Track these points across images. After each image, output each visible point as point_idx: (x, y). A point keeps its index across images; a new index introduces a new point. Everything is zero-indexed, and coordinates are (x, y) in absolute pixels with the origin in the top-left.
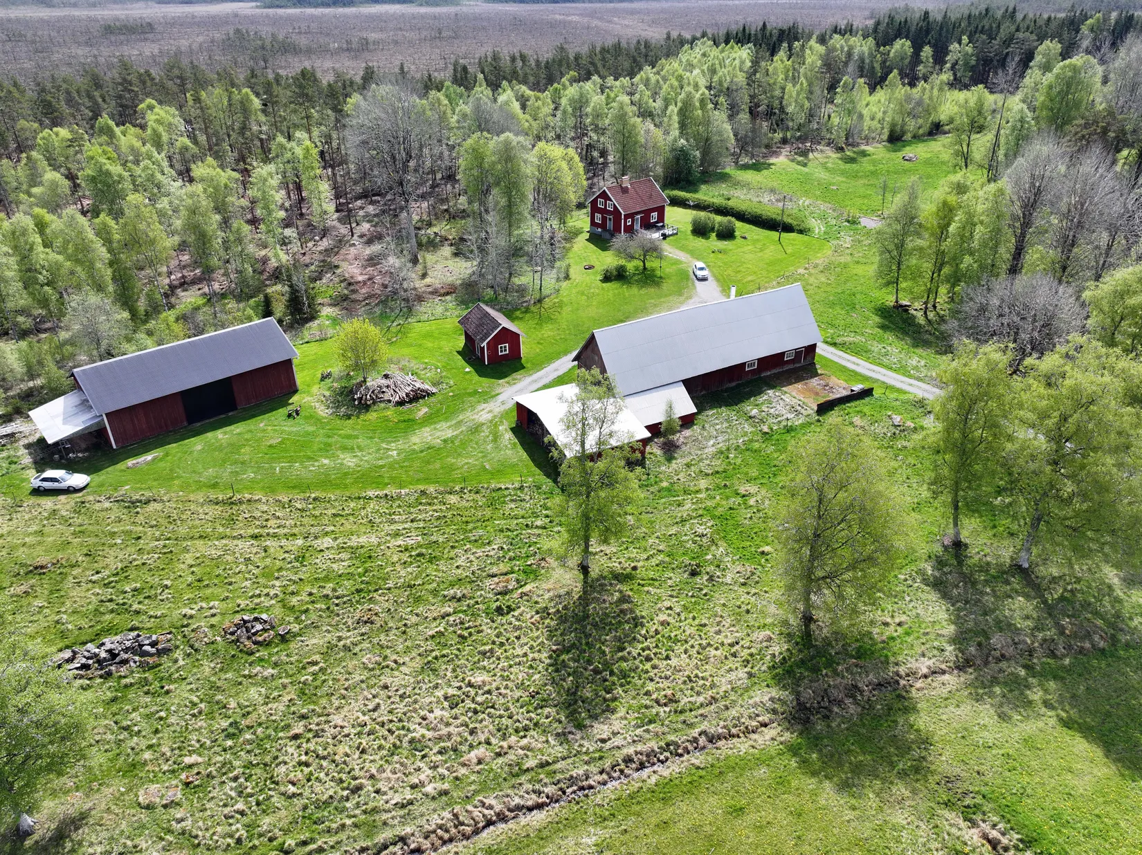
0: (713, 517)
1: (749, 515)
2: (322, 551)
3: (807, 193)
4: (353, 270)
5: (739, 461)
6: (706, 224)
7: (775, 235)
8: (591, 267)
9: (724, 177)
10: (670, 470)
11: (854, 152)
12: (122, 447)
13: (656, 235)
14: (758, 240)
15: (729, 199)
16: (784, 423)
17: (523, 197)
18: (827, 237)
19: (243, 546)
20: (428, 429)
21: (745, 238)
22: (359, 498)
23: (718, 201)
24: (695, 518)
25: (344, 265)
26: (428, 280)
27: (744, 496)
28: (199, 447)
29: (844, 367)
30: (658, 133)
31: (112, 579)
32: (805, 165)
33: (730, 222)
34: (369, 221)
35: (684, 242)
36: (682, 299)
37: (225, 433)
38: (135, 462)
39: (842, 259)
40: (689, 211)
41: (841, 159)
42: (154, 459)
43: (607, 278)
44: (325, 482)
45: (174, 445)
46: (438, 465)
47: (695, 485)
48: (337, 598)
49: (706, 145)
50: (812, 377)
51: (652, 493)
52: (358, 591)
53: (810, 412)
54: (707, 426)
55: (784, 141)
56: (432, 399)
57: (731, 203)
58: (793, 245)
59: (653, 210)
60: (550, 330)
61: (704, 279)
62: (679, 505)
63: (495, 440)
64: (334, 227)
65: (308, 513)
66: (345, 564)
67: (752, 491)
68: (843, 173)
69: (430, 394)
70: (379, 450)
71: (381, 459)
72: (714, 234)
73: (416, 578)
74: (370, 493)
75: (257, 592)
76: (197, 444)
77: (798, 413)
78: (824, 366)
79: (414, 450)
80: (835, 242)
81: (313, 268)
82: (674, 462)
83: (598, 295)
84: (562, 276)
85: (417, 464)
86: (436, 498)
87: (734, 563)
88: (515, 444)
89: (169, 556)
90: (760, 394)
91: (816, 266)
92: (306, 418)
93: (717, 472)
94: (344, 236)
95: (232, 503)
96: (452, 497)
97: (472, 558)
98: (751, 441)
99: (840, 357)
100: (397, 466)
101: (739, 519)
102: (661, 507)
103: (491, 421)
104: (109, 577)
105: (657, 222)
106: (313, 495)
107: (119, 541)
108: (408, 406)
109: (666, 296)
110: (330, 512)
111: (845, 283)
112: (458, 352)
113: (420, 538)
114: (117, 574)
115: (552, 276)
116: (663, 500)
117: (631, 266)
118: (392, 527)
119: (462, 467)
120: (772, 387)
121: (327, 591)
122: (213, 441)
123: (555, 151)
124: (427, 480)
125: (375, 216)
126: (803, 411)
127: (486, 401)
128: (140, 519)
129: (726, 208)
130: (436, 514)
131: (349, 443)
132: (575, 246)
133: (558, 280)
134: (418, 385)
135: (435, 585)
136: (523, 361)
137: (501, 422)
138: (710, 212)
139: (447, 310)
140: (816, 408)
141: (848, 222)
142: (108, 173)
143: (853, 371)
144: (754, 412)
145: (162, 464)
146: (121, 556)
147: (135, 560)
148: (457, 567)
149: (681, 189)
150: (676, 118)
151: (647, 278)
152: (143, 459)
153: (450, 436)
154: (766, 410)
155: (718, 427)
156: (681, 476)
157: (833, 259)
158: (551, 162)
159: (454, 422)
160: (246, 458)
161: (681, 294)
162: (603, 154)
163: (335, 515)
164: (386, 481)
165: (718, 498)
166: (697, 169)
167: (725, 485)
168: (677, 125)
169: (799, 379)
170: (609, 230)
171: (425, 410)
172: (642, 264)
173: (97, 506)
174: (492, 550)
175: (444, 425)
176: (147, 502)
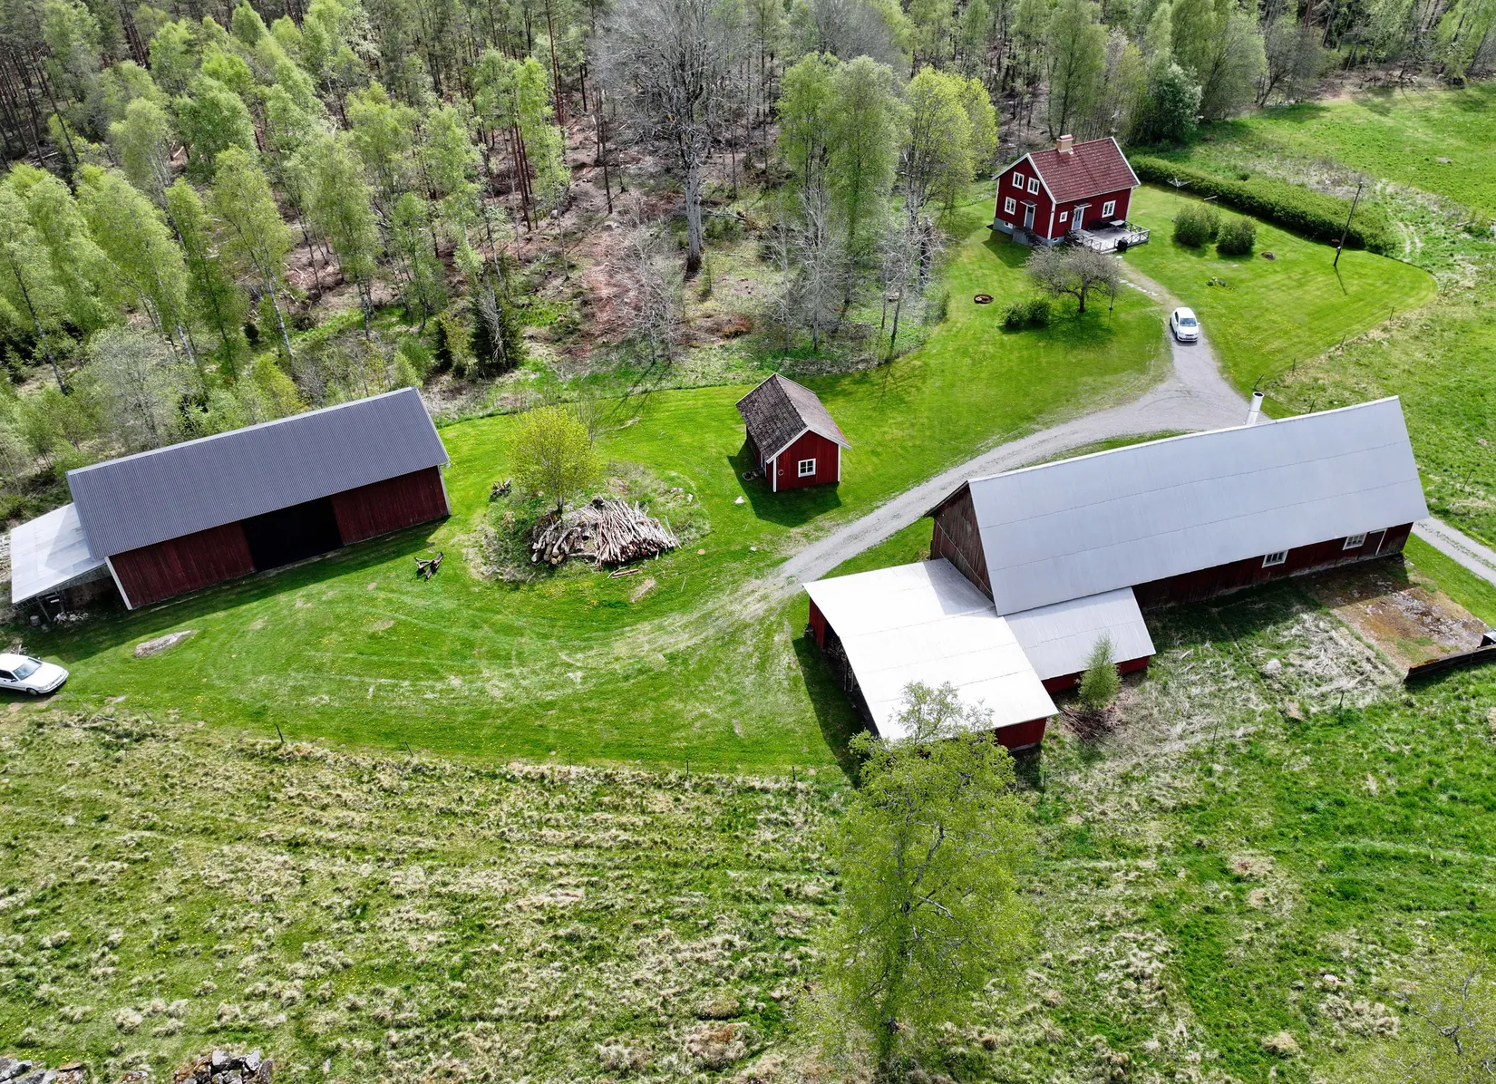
0: (1169, 928)
1: (1246, 936)
2: (399, 897)
3: (1389, 169)
4: (594, 275)
5: (1232, 785)
6: (1203, 228)
7: (1327, 253)
8: (986, 299)
9: (1238, 131)
10: (1089, 786)
11: (1482, 89)
12: (142, 609)
13: (1106, 243)
14: (1295, 263)
15: (1244, 178)
16: (1333, 702)
17: (878, 172)
18: (1427, 261)
19: (272, 863)
20: (646, 626)
21: (1270, 257)
22: (494, 776)
23: (1223, 179)
24: (1130, 924)
25: (586, 264)
26: (709, 305)
27: (1238, 879)
28: (258, 624)
29: (1465, 571)
30: (1130, 50)
31: (31, 911)
32: (1384, 112)
33: (1246, 227)
34: (641, 185)
35: (1157, 260)
36: (1144, 379)
37: (309, 597)
38: (147, 645)
39: (1458, 313)
40: (1170, 196)
41: (1455, 102)
42: (179, 644)
43: (1011, 326)
44: (443, 734)
45: (221, 614)
46: (648, 714)
47: (1137, 833)
48: (400, 1027)
49: (1215, 77)
50: (1395, 590)
51: (1047, 841)
52: (442, 1015)
53: (1391, 679)
54: (1172, 685)
55: (1349, 64)
56: (668, 560)
57: (1250, 187)
58: (1361, 276)
59: (1109, 197)
60: (900, 425)
61: (1189, 342)
62: (1099, 884)
63: (761, 667)
64: (586, 194)
65: (397, 800)
66: (432, 937)
67: (1255, 869)
68: (1460, 130)
69: (664, 550)
70: (553, 665)
71: (552, 687)
72: (1214, 246)
73: (552, 1000)
74: (517, 767)
75: (261, 986)
76: (256, 617)
77: (1366, 680)
78: (1423, 565)
79: (613, 673)
80: (1445, 275)
81: (534, 266)
82: (1099, 765)
83: (993, 357)
84: (934, 313)
85: (612, 707)
86: (630, 794)
87: (1206, 1071)
88: (795, 680)
89: (141, 868)
90: (1286, 619)
91: (1405, 325)
92: (448, 580)
93: (1186, 807)
94: (598, 211)
95: (276, 760)
96: (659, 795)
97: (669, 963)
98: (1261, 735)
99: (1455, 544)
100: (576, 706)
101: (1223, 940)
102: (1061, 882)
103: (761, 621)
104: (27, 905)
105: (1113, 218)
106: (415, 761)
107: (70, 821)
108: (623, 571)
109: (1116, 371)
110: (440, 802)
111: (1464, 367)
112: (731, 459)
113: (580, 892)
114: (42, 900)
115: (917, 312)
116: (1068, 864)
117: (1056, 305)
118: (537, 857)
119: (691, 725)
120: (1313, 606)
121: (383, 1009)
122: (285, 612)
123: (948, 84)
124: (624, 751)
125: (652, 176)
126: (1375, 675)
127: (760, 574)
128: (119, 775)
129: (1239, 196)
130: (624, 836)
131: (504, 643)
132: (964, 254)
133: (926, 321)
134: (645, 533)
135: (584, 1024)
136: (840, 490)
137: (780, 624)
138: (1212, 202)
139: (728, 368)
140: (1405, 674)
141: (1469, 230)
142: (215, 105)
143: (1485, 583)
144: (1272, 665)
145: (190, 655)
146: (62, 858)
147: (81, 870)
148: (637, 983)
149: (1161, 153)
150: (1168, 26)
151: (1083, 329)
152: (161, 640)
153: (682, 646)
154: (1297, 662)
155: (1195, 691)
156: (1110, 805)
157: (1440, 310)
158: (938, 102)
159: (696, 615)
160: (327, 657)
161: (1143, 370)
162: (1032, 81)
163: (443, 813)
164: (551, 740)
165: (1182, 874)
166: (1193, 120)
167: (1200, 845)
168: (1168, 38)
169: (1368, 592)
170: (1027, 229)
171: (650, 583)
172: (1078, 301)
173: (61, 736)
174: (711, 947)
175: (676, 620)
176: (140, 738)
